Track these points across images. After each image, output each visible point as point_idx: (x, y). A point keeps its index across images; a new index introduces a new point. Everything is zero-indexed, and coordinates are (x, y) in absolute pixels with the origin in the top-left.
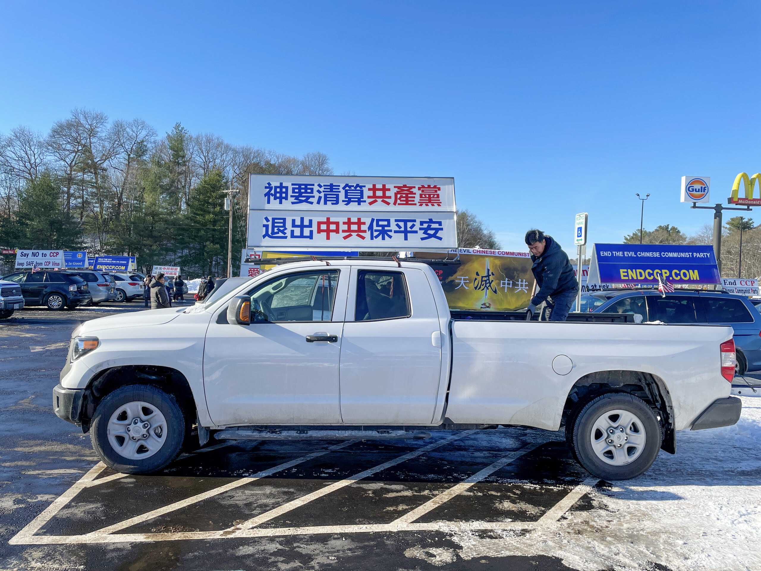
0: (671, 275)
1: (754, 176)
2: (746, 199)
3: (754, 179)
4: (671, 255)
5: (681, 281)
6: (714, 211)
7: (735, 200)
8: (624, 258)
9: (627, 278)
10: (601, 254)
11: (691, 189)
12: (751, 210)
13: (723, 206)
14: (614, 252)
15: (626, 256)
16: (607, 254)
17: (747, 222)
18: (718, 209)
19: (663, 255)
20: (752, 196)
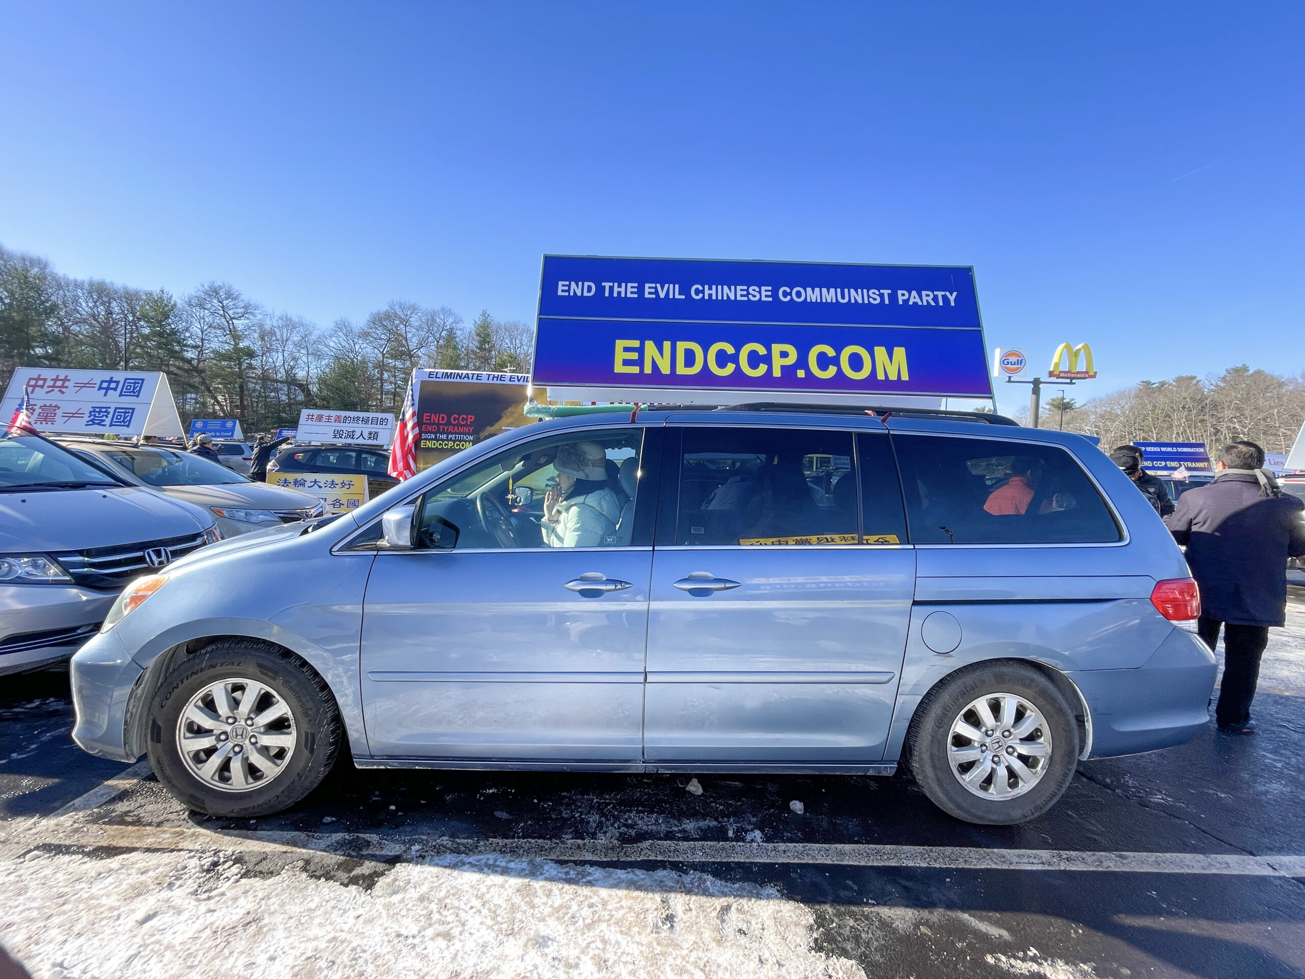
0: (802, 362)
1: (1079, 346)
2: (1069, 372)
3: (1079, 350)
4: (813, 295)
5: (840, 382)
6: (1032, 386)
7: (1056, 373)
8: (640, 305)
9: (635, 370)
10: (560, 288)
11: (1005, 362)
12: (1074, 383)
13: (1042, 380)
14: (607, 285)
15: (647, 296)
16: (582, 289)
17: (1068, 403)
18: (1036, 383)
19: (785, 294)
20: (1076, 368)
